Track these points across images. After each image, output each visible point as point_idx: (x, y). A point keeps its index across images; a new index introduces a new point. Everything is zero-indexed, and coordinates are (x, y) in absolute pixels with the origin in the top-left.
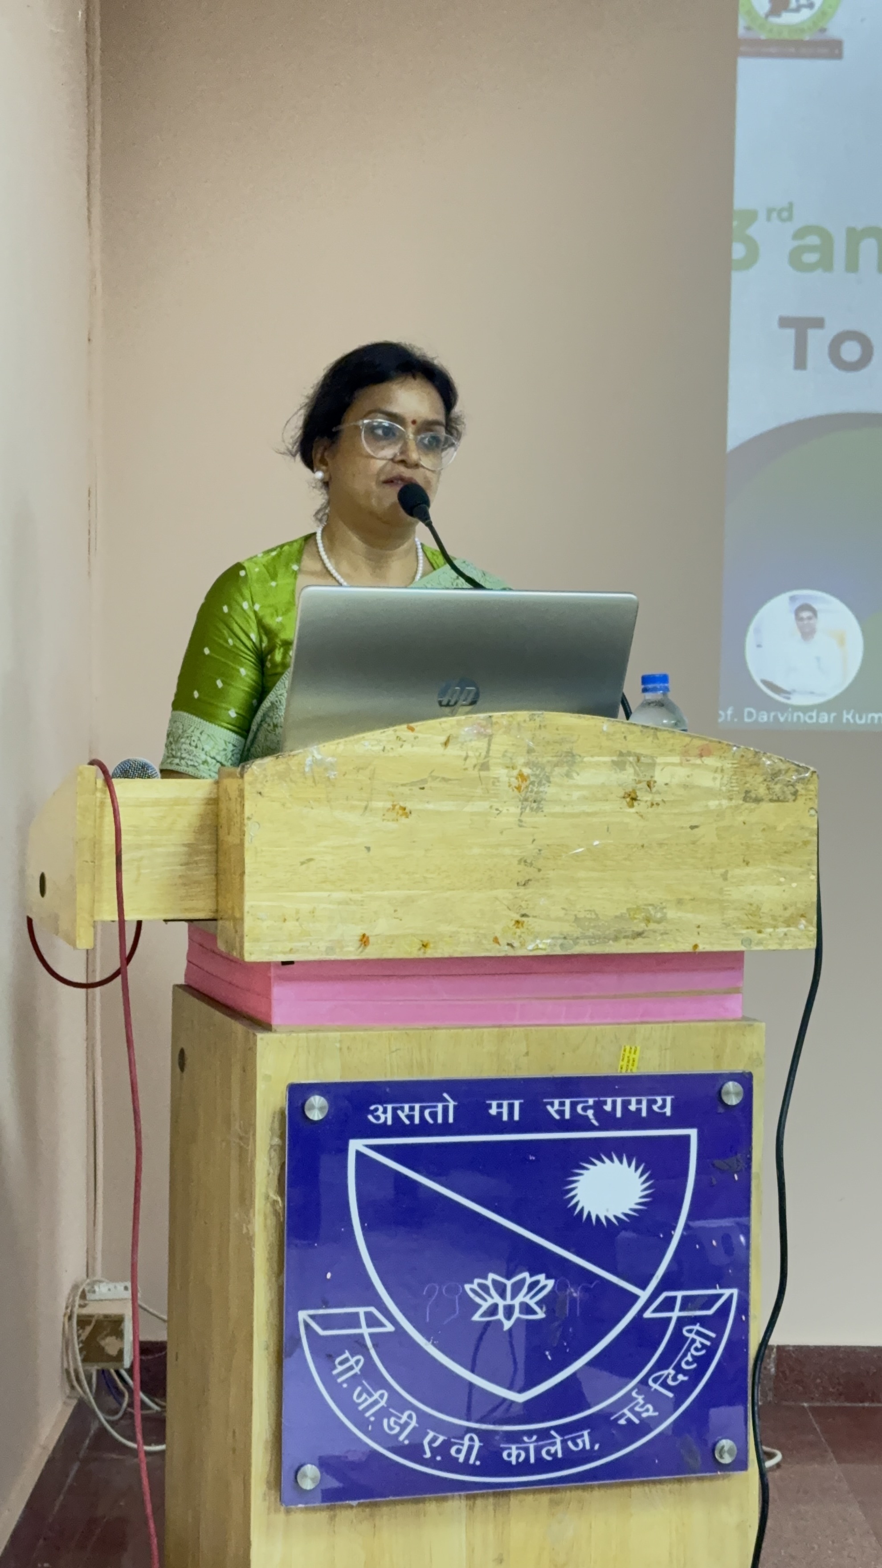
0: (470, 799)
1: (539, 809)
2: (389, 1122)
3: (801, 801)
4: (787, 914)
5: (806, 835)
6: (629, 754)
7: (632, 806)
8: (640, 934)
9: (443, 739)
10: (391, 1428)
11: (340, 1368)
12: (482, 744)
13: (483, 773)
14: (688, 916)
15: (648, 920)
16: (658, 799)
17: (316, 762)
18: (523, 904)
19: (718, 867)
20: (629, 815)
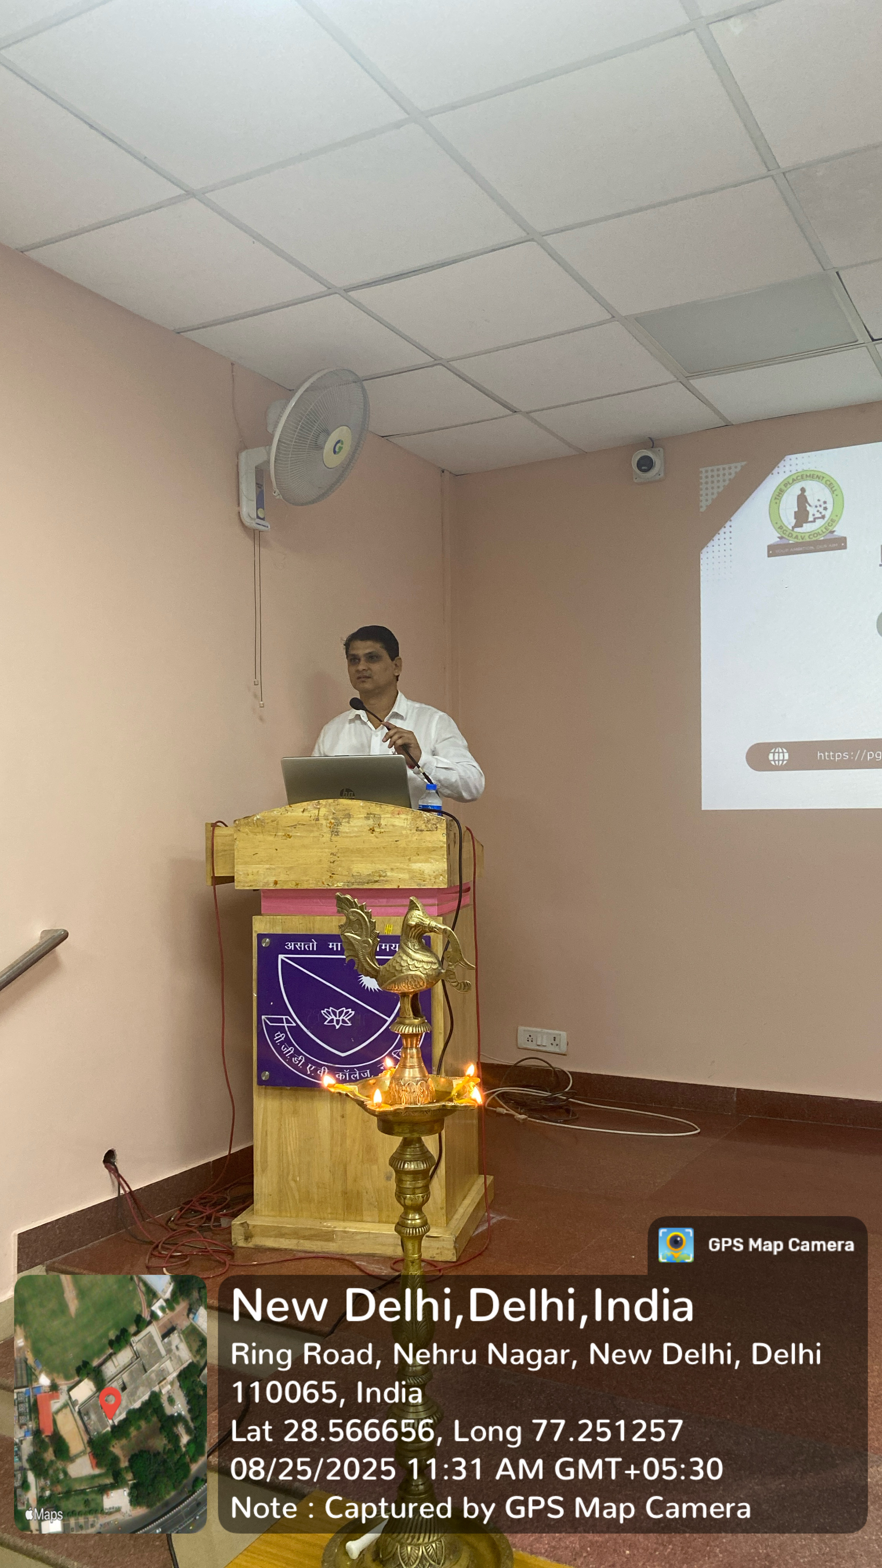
0: (312, 831)
1: (338, 835)
2: (293, 949)
3: (439, 831)
4: (435, 874)
5: (442, 844)
6: (371, 814)
7: (373, 833)
8: (376, 881)
9: (302, 810)
10: (295, 1062)
11: (277, 1038)
12: (316, 812)
13: (317, 822)
14: (395, 874)
15: (380, 876)
16: (382, 830)
17: (258, 819)
18: (333, 870)
19: (407, 856)
20: (372, 837)
